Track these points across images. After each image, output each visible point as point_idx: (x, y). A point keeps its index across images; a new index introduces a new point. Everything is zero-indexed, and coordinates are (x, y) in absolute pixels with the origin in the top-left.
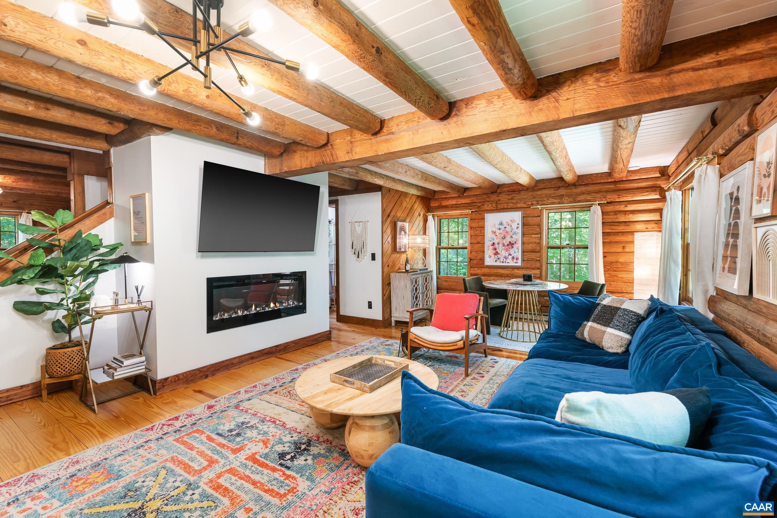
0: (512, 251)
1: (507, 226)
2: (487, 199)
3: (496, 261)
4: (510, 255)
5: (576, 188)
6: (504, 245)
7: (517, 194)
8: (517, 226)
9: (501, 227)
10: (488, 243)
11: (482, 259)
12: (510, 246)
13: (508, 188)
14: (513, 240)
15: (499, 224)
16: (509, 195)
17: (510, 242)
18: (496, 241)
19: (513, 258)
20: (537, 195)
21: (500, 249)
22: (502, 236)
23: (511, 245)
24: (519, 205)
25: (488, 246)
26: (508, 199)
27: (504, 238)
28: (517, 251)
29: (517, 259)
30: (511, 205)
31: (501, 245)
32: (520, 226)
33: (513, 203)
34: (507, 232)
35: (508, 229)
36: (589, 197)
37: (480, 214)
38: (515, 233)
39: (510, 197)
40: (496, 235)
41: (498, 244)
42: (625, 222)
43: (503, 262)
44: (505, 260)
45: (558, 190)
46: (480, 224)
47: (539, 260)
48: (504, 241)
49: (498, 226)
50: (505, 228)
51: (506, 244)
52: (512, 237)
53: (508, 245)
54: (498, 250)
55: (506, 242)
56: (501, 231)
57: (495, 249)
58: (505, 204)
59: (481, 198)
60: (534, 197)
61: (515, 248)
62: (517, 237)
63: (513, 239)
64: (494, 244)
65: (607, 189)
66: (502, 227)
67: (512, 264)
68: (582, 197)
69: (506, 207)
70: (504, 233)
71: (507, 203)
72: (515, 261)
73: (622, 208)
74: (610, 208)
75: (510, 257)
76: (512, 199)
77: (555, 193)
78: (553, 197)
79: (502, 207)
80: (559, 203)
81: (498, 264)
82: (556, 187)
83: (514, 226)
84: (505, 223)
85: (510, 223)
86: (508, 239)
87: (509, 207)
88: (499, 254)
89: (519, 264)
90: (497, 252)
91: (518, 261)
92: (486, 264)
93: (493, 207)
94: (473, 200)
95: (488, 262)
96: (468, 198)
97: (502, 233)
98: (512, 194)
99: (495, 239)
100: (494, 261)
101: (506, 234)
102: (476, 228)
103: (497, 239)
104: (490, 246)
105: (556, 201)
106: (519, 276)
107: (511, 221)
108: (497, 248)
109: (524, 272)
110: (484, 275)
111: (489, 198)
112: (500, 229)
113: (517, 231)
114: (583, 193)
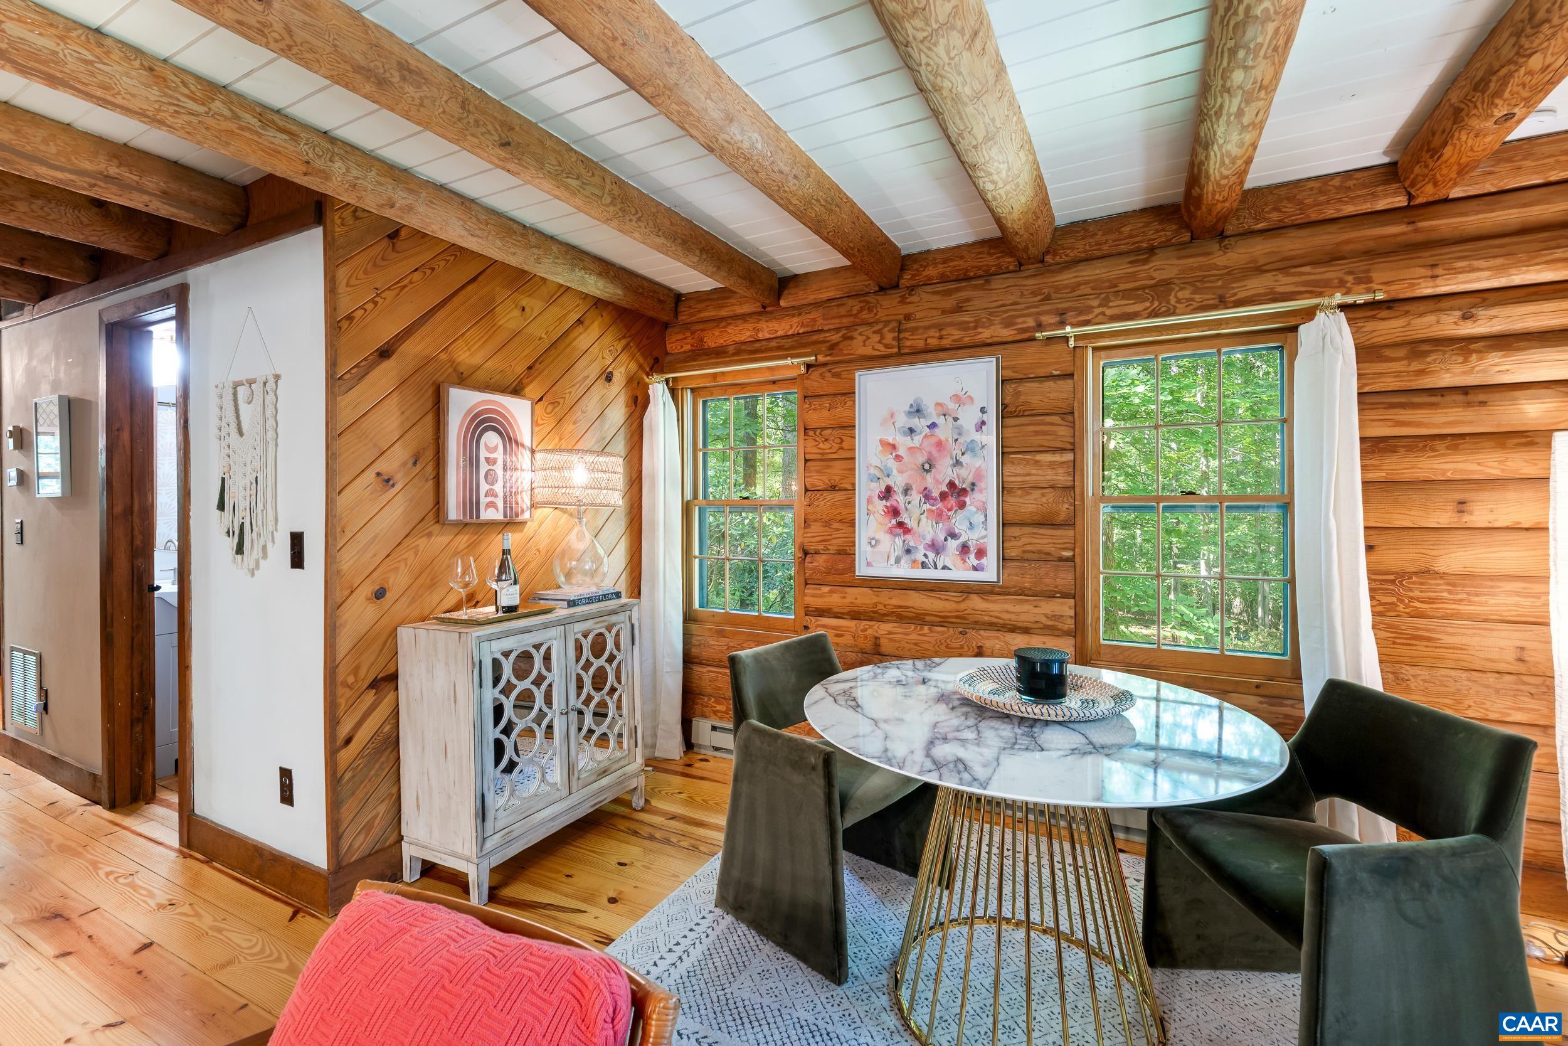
0: (959, 521)
1: (940, 421)
2: (865, 315)
3: (898, 560)
4: (953, 535)
6: (927, 496)
7: (976, 287)
8: (977, 417)
9: (915, 422)
10: (866, 489)
11: (847, 553)
12: (952, 501)
13: (941, 268)
14: (963, 476)
15: (910, 413)
16: (948, 293)
17: (952, 485)
18: (898, 481)
19: (964, 549)
20: (1057, 289)
21: (914, 511)
22: (921, 459)
23: (956, 493)
24: (985, 334)
25: (869, 501)
26: (944, 312)
27: (928, 467)
28: (979, 518)
29: (981, 553)
30: (954, 335)
31: (916, 497)
32: (991, 418)
33: (963, 326)
34: (939, 444)
35: (944, 432)
36: (1284, 283)
37: (837, 375)
38: (971, 448)
39: (949, 302)
40: (898, 458)
41: (907, 491)
42: (1465, 390)
43: (924, 565)
44: (931, 555)
45: (1145, 261)
46: (840, 412)
47: (1071, 559)
48: (929, 480)
49: (903, 421)
50: (933, 426)
51: (936, 494)
52: (958, 463)
53: (943, 496)
54: (904, 517)
55: (937, 483)
56: (917, 440)
57: (895, 512)
58: (933, 332)
59: (843, 311)
60: (1048, 298)
61: (970, 508)
62: (978, 463)
63: (963, 472)
64: (888, 492)
65: (1371, 245)
66: (921, 424)
67: (960, 573)
68: (1256, 285)
69: (934, 342)
70: (929, 445)
71: (940, 327)
72: (972, 560)
73: (1450, 325)
74: (1389, 328)
75: (953, 544)
76: (958, 309)
77: (1132, 277)
78: (1127, 294)
79: (921, 344)
80: (1154, 314)
81: (904, 571)
82: (1138, 251)
83: (969, 417)
84: (930, 408)
85: (951, 406)
86: (945, 472)
87: (946, 342)
88: (907, 531)
89: (989, 573)
90: (901, 525)
91: (984, 561)
92: (861, 570)
93: (887, 346)
94: (814, 320)
95: (869, 564)
96: (793, 316)
97: (919, 449)
98: (958, 290)
99: (895, 472)
100: (892, 560)
101: (935, 453)
102: (823, 429)
103: (900, 472)
104: (876, 500)
105: (1138, 307)
106: (991, 626)
107: (957, 398)
108: (901, 507)
109: (1009, 607)
110: (855, 615)
111: (870, 310)
112: (912, 431)
113: (978, 437)
114: (1259, 270)
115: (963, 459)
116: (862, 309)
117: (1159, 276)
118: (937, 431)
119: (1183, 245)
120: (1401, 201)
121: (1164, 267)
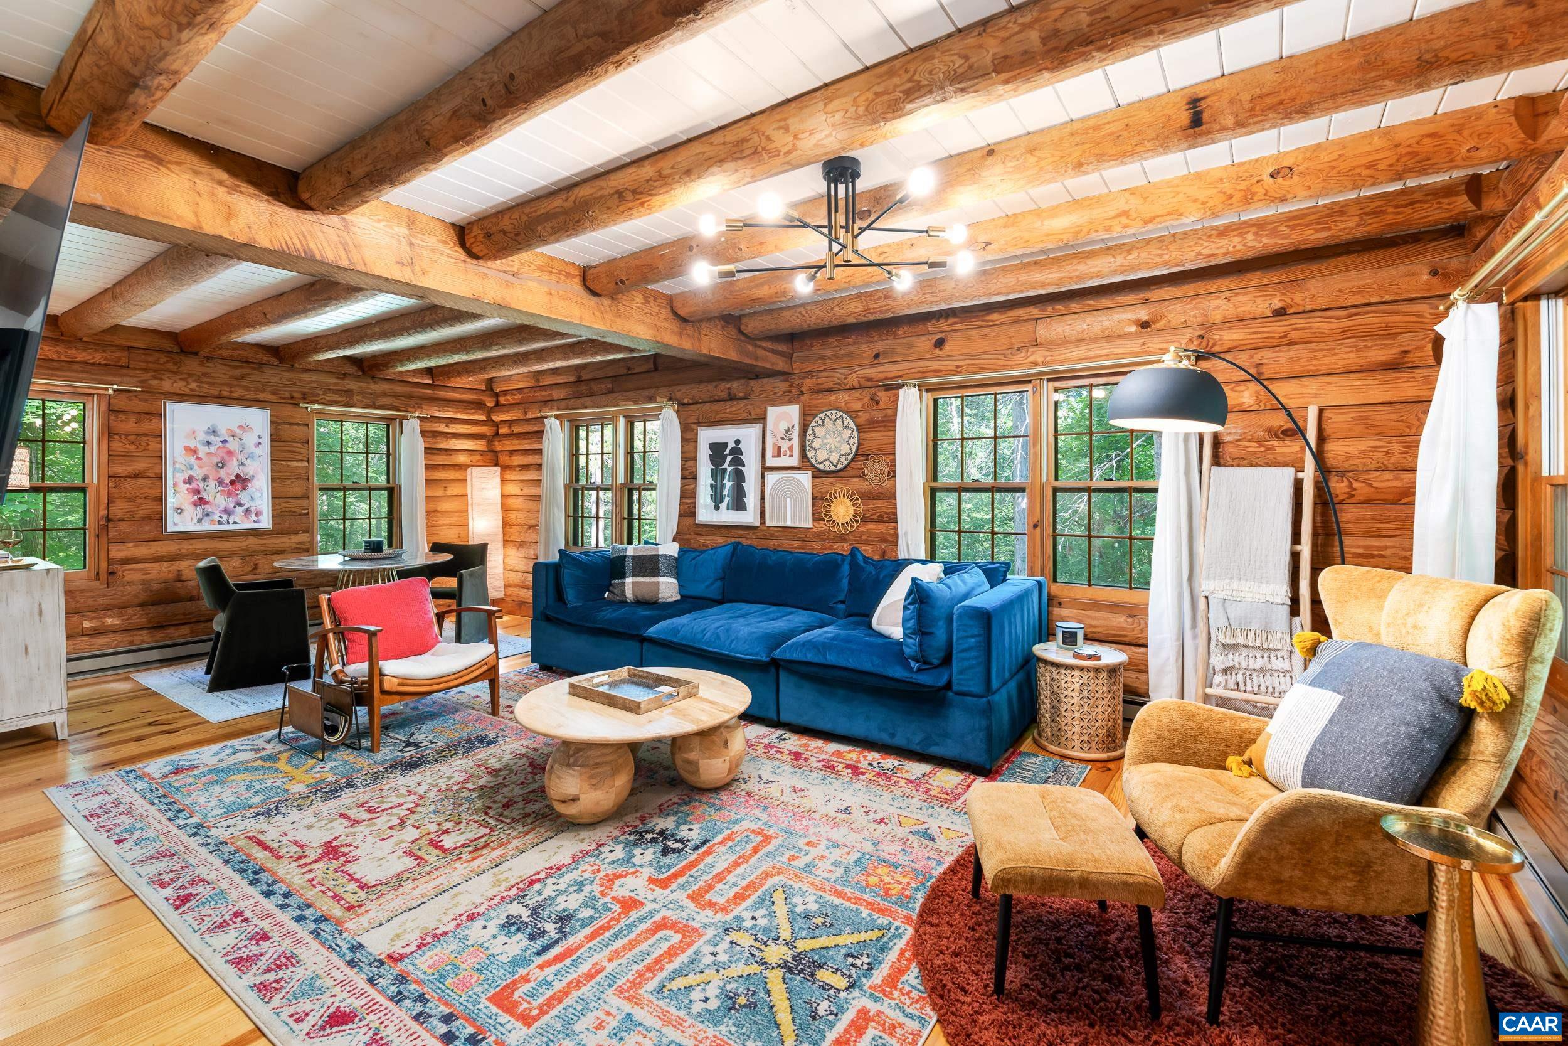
0: (243, 497)
1: (230, 439)
2: (170, 366)
3: (199, 521)
4: (240, 504)
5: (375, 383)
6: (221, 482)
7: (254, 369)
8: (257, 440)
9: (211, 438)
10: (173, 477)
11: (161, 518)
12: (239, 486)
13: (231, 352)
14: (245, 472)
15: (207, 433)
16: (236, 367)
17: (238, 476)
18: (198, 473)
19: (247, 511)
20: (300, 381)
21: (211, 491)
22: (216, 460)
23: (241, 481)
24: (261, 396)
25: (177, 485)
26: (233, 378)
27: (222, 465)
28: (257, 494)
29: (259, 514)
30: (238, 392)
31: (212, 483)
32: (266, 440)
33: (247, 389)
34: (230, 453)
35: (233, 445)
36: (396, 403)
37: (145, 400)
38: (250, 456)
39: (237, 373)
40: (198, 459)
41: (205, 479)
42: (446, 450)
43: (220, 522)
44: (225, 517)
45: (343, 379)
46: (147, 426)
47: (306, 515)
48: (222, 473)
49: (202, 437)
50: (225, 441)
51: (227, 481)
52: (242, 464)
53: (232, 482)
54: (204, 495)
55: (227, 474)
56: (213, 449)
57: (198, 492)
58: (224, 388)
59: (150, 359)
60: (294, 384)
61: (252, 489)
62: (257, 465)
63: (246, 470)
64: (190, 479)
65: (421, 394)
66: (217, 440)
67: (245, 525)
68: (385, 401)
69: (225, 393)
70: (221, 453)
71: (231, 386)
72: (253, 517)
73: (443, 428)
74: (428, 426)
75: (239, 510)
76: (242, 378)
77: (336, 384)
78: (336, 392)
79: (216, 393)
80: (346, 405)
81: (206, 526)
82: (338, 374)
83: (250, 439)
84: (222, 430)
85: (238, 431)
86: (233, 468)
87: (235, 395)
88: (206, 503)
89: (266, 522)
90: (201, 499)
91: (260, 518)
92: (171, 528)
93: (191, 390)
94: (119, 359)
95: (175, 524)
96: (96, 350)
97: (214, 454)
98: (242, 367)
99: (196, 467)
100: (195, 521)
101: (226, 457)
102: (127, 435)
103: (200, 467)
104: (181, 484)
105: (340, 399)
106: (265, 553)
107: (241, 427)
108: (201, 487)
109: (274, 541)
110: (158, 559)
111: (175, 364)
112: (209, 443)
113: (257, 451)
114: (386, 395)
115: (245, 462)
116: (167, 362)
117: (348, 387)
118: (228, 445)
119: (358, 376)
120: (430, 382)
121: (350, 384)
